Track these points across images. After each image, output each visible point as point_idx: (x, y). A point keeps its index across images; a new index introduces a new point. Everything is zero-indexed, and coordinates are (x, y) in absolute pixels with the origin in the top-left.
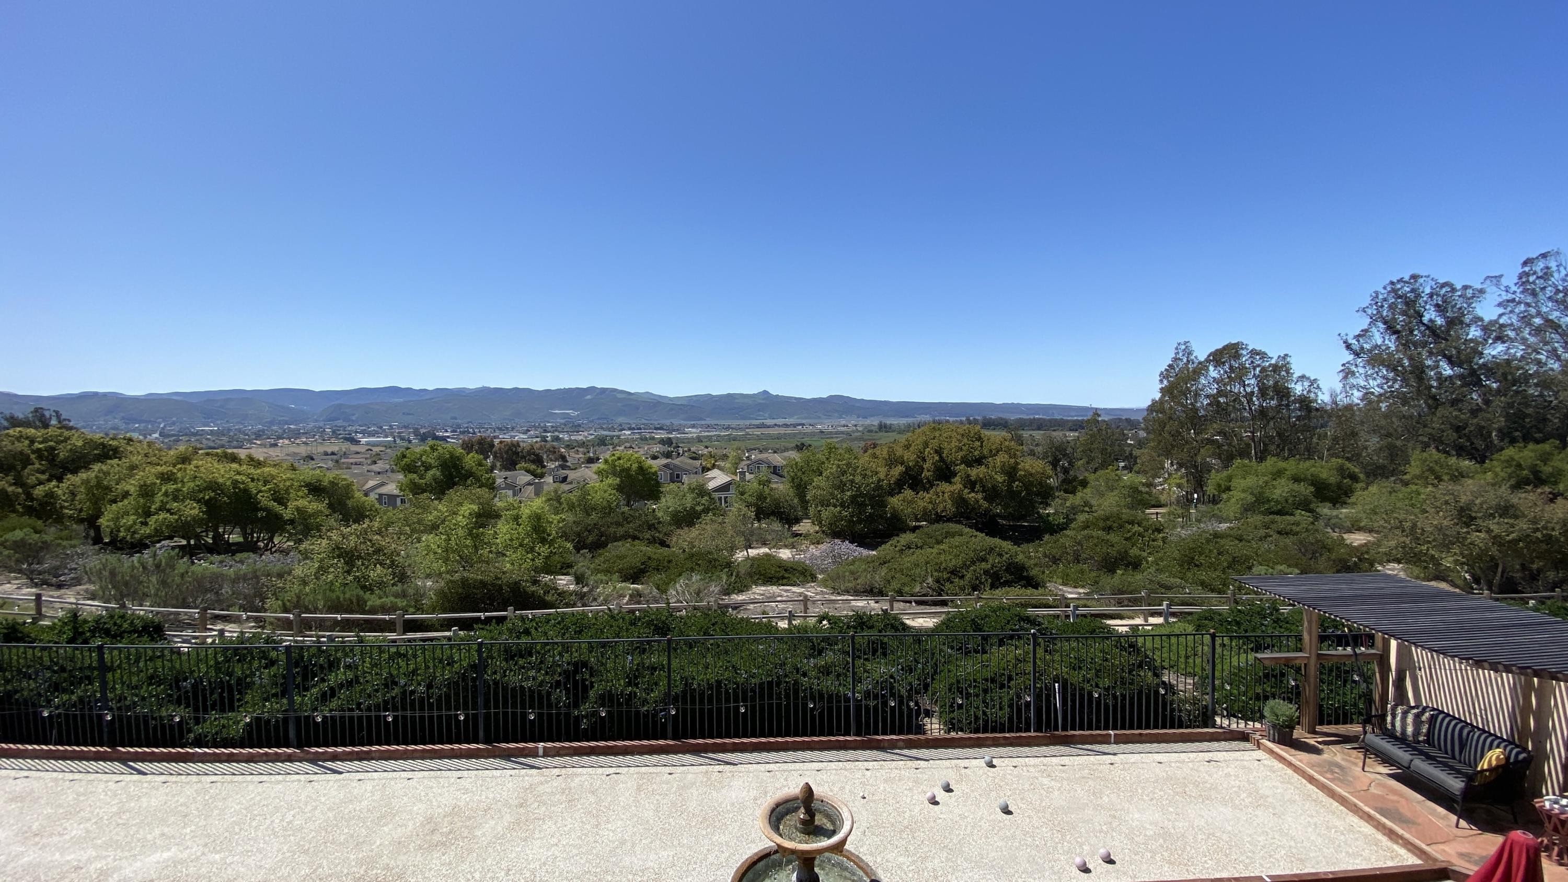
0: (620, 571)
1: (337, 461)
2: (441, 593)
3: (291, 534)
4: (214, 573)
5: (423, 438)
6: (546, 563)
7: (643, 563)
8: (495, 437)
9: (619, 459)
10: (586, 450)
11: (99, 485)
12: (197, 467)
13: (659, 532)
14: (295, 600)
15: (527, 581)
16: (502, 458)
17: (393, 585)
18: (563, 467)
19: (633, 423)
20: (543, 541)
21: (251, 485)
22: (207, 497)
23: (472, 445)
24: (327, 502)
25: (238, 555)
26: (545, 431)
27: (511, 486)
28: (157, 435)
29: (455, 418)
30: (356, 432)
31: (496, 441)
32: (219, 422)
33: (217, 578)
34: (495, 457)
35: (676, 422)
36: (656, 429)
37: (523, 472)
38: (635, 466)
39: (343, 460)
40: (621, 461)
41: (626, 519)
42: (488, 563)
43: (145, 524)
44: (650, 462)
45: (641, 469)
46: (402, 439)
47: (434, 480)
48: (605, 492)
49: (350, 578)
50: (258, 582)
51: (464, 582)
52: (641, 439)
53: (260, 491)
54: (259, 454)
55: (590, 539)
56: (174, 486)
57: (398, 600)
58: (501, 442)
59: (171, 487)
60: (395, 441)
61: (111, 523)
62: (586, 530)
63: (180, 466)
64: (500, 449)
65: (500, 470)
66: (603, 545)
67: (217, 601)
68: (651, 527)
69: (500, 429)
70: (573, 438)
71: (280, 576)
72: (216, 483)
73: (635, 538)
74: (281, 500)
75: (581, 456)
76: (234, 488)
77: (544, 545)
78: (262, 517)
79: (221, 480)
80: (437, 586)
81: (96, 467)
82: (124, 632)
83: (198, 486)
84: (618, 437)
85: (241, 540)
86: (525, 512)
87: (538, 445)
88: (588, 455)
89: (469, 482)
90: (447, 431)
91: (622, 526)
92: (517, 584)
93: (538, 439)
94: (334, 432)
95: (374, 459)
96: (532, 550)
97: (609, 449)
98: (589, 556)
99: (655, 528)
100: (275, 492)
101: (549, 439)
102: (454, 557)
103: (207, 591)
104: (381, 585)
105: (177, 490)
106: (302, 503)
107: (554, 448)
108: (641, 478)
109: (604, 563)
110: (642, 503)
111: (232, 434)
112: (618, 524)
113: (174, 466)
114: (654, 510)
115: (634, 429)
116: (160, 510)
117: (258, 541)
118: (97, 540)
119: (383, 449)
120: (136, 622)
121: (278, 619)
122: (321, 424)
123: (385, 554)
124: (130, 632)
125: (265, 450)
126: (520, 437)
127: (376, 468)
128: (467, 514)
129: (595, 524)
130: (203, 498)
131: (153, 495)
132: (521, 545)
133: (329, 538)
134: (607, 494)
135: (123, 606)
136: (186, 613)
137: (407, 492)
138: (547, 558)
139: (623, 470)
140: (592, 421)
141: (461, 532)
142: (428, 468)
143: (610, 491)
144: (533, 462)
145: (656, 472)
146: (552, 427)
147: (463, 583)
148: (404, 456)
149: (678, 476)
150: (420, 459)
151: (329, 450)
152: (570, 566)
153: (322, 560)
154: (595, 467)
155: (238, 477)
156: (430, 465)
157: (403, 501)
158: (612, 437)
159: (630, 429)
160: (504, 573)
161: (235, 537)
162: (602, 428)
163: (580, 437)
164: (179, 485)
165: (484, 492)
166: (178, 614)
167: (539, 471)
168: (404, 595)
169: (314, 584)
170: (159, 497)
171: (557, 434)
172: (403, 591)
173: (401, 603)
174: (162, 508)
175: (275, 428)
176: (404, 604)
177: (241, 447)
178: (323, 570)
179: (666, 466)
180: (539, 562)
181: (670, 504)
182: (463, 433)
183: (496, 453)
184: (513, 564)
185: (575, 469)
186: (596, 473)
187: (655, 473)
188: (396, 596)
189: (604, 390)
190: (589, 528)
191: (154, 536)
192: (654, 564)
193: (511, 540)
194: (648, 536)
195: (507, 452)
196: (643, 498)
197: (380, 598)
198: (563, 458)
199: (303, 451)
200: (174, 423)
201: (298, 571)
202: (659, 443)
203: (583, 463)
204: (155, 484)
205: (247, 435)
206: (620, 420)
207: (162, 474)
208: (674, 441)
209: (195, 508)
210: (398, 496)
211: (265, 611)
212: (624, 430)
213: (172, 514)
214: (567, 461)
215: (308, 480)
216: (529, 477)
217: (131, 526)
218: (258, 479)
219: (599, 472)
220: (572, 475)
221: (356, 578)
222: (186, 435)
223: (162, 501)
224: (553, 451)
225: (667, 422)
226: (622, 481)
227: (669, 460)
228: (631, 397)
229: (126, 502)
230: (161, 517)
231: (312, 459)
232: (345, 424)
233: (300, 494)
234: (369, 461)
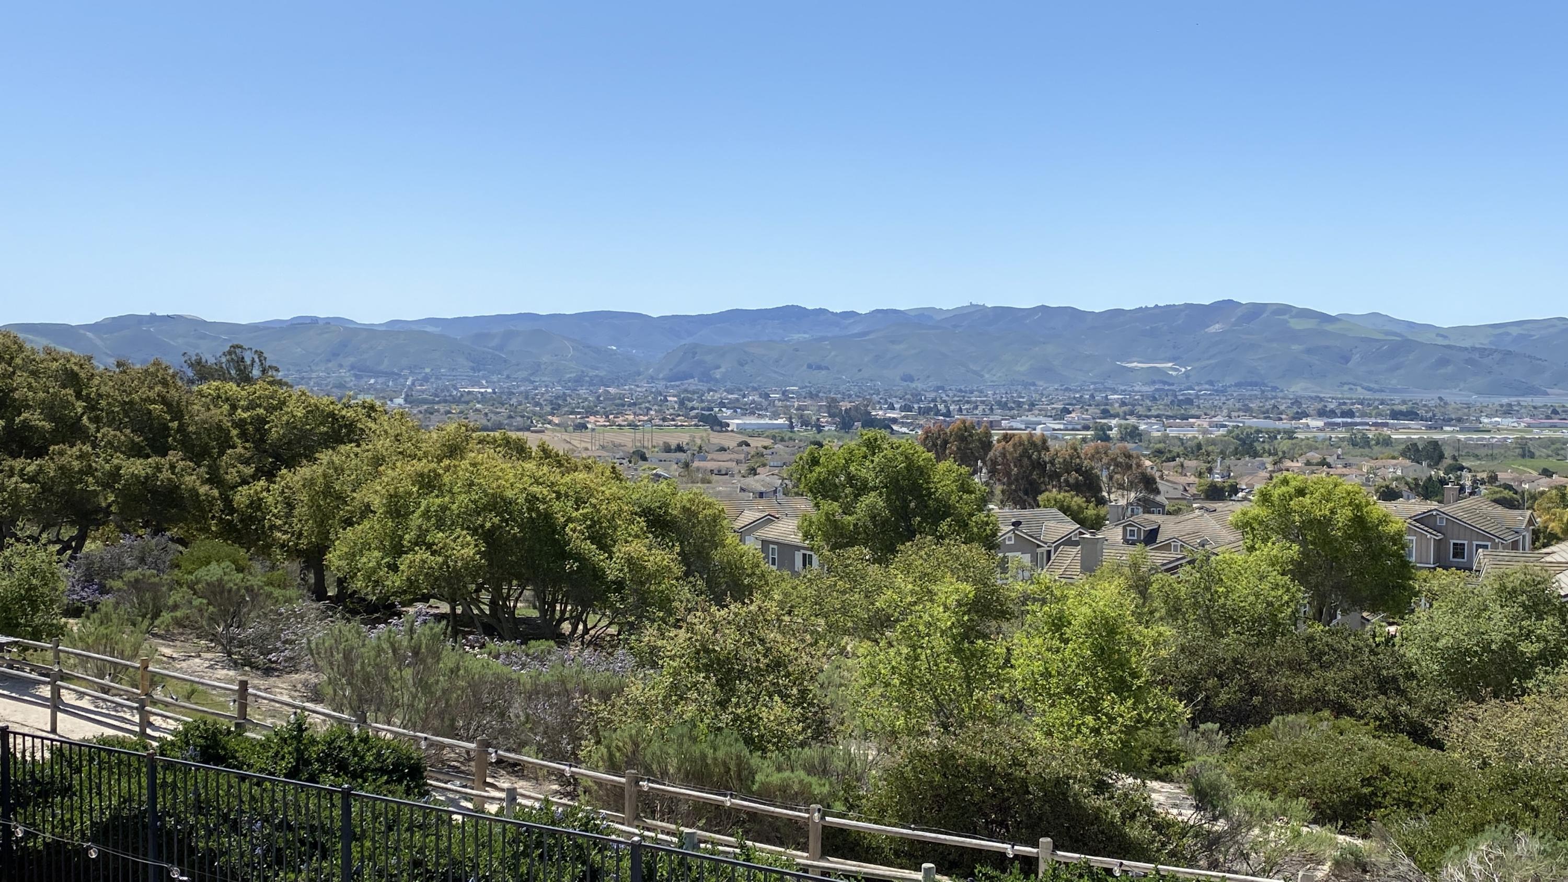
0: (1305, 791)
1: (687, 465)
2: (896, 777)
3: (616, 611)
4: (497, 676)
5: (845, 423)
6: (1125, 744)
7: (1366, 782)
8: (992, 424)
9: (1301, 492)
10: (1204, 466)
11: (327, 491)
12: (474, 465)
13: (1410, 702)
14: (629, 748)
15: (1082, 781)
16: (1008, 474)
17: (802, 745)
18: (1148, 506)
19: (1332, 395)
20: (1121, 688)
21: (557, 506)
22: (488, 525)
23: (946, 442)
24: (677, 549)
25: (532, 643)
26: (1106, 414)
27: (1028, 545)
28: (400, 401)
29: (910, 378)
30: (722, 405)
31: (996, 435)
32: (495, 378)
33: (503, 685)
34: (992, 472)
35: (1455, 397)
36: (1395, 415)
37: (1055, 510)
38: (1344, 515)
39: (696, 464)
40: (1307, 500)
41: (1317, 656)
42: (992, 721)
43: (394, 568)
44: (1383, 507)
45: (1360, 522)
46: (805, 423)
47: (873, 518)
48: (1261, 578)
49: (726, 718)
50: (568, 703)
51: (946, 758)
52: (1354, 443)
53: (570, 520)
54: (557, 441)
55: (1224, 697)
56: (438, 501)
57: (813, 780)
58: (1006, 438)
59: (434, 501)
60: (791, 426)
61: (343, 563)
62: (1212, 673)
63: (446, 462)
64: (1004, 455)
65: (1003, 504)
66: (1261, 717)
67: (502, 731)
68: (1386, 685)
69: (1003, 406)
70: (1172, 433)
71: (605, 696)
72: (503, 499)
73: (1341, 709)
74: (602, 540)
75: (1192, 479)
76: (530, 510)
77: (1123, 700)
78: (572, 572)
79: (509, 494)
80: (887, 761)
81: (325, 456)
82: (366, 769)
83: (474, 502)
84: (1290, 434)
85: (535, 614)
86: (1080, 614)
87: (1088, 448)
88: (1208, 479)
89: (944, 526)
90: (892, 408)
91: (1308, 673)
92: (1061, 783)
93: (1090, 433)
94: (682, 403)
95: (752, 463)
96: (1093, 707)
97: (1263, 466)
98: (1221, 739)
99: (1401, 692)
100: (594, 523)
101: (1113, 433)
102: (923, 699)
103: (484, 710)
104: (781, 741)
105: (444, 508)
106: (637, 548)
107: (1129, 456)
108: (1357, 548)
109: (1261, 763)
110: (1354, 616)
111: (514, 401)
112: (1297, 667)
113: (440, 461)
114: (1390, 639)
115: (1333, 413)
116: (416, 544)
117: (562, 620)
118: (319, 593)
119: (768, 442)
120: (386, 752)
121: (599, 783)
122: (660, 386)
123: (788, 675)
124: (375, 771)
125: (566, 436)
126: (1045, 426)
127: (754, 483)
128: (952, 601)
129: (1235, 661)
130: (482, 526)
131: (408, 514)
132: (1069, 691)
133: (691, 628)
134: (1265, 586)
135: (362, 720)
136: (452, 747)
137: (819, 541)
138: (1130, 731)
139: (1312, 523)
140: (1223, 391)
141: (940, 644)
142: (862, 489)
143: (1274, 576)
144: (1076, 488)
145: (1400, 534)
146: (1123, 404)
147: (944, 762)
148: (815, 462)
149: (1459, 551)
150: (846, 467)
151: (673, 444)
152: (1172, 759)
153: (676, 673)
154: (1233, 510)
155: (535, 489)
156: (865, 483)
157: (807, 560)
158: (1273, 436)
159: (1322, 413)
160: (1032, 752)
161: (524, 609)
162: (1247, 410)
163: (1192, 431)
164: (447, 499)
165: (975, 553)
166: (443, 746)
167: (1091, 512)
168: (822, 769)
169: (661, 720)
170: (416, 520)
171: (1132, 421)
172: (824, 760)
173: (820, 787)
174: (421, 541)
175: (583, 391)
176: (826, 789)
177: (528, 429)
178: (677, 692)
179: (1424, 520)
180: (1110, 740)
181: (1440, 628)
182: (924, 412)
183: (994, 462)
184: (1049, 734)
185: (1177, 512)
186: (1237, 527)
187: (1397, 538)
188: (810, 769)
189: (1256, 310)
190: (1221, 668)
191: (405, 592)
192: (1397, 788)
193: (1047, 675)
194: (1377, 709)
195: (1018, 462)
196: (1357, 602)
197: (779, 769)
198: (1149, 483)
199: (628, 440)
200: (426, 379)
201: (635, 690)
202: (1404, 454)
203: (1195, 498)
204: (410, 494)
205: (537, 404)
206: (1299, 388)
207: (422, 475)
208: (1448, 452)
209: (468, 544)
210: (798, 548)
211: (578, 762)
212: (1307, 416)
213: (433, 553)
214: (1157, 492)
215: (646, 502)
216: (1069, 527)
217: (374, 571)
218: (567, 496)
219: (1245, 526)
220: (1169, 527)
221: (736, 718)
222: (445, 401)
223: (420, 527)
224: (1125, 463)
225: (1428, 398)
226: (1305, 554)
227: (1432, 505)
228: (1329, 327)
229: (366, 524)
230: (418, 557)
231: (644, 458)
232: (703, 387)
233: (635, 528)
234: (744, 468)
